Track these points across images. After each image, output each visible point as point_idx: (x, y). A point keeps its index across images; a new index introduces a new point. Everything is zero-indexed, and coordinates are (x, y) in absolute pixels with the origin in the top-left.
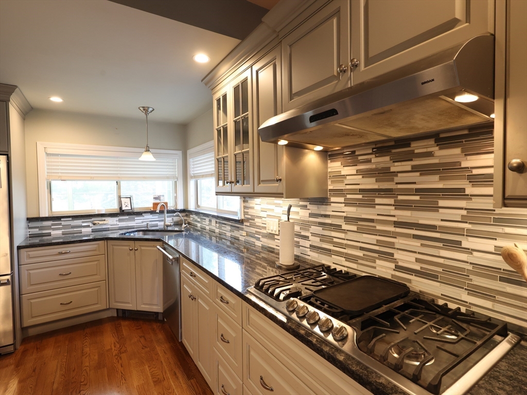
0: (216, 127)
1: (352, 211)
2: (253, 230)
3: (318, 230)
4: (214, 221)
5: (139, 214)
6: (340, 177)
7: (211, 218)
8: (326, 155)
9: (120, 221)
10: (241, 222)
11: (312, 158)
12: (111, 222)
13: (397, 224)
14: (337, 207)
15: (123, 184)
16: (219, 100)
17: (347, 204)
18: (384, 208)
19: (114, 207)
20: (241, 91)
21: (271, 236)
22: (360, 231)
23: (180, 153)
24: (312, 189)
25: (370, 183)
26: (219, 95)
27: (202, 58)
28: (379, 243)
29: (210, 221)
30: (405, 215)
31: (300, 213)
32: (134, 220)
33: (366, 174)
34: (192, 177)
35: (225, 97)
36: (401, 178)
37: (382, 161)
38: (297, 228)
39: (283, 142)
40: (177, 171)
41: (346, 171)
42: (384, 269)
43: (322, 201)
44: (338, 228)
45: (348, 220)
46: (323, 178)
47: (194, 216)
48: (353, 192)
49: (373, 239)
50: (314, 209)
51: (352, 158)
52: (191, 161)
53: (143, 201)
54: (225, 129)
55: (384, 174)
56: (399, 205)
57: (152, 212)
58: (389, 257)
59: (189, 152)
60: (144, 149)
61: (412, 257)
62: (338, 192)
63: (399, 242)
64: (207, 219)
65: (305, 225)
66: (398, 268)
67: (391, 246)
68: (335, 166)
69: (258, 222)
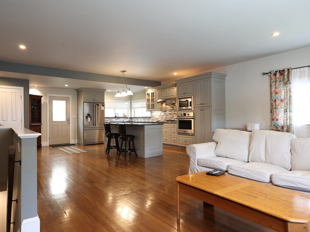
0: (147, 98)
1: (169, 113)
2: (153, 119)
3: (165, 116)
4: (142, 119)
5: (120, 118)
6: (168, 108)
7: (141, 118)
8: (166, 105)
9: (116, 119)
10: (150, 117)
11: (164, 105)
12: (114, 120)
13: (174, 114)
14: (168, 112)
15: (116, 110)
16: (147, 94)
17: (169, 111)
18: (173, 112)
19: (114, 116)
20: (153, 94)
21: (157, 119)
22: (170, 115)
23: (130, 101)
24: (164, 110)
25: (171, 109)
26: (148, 93)
27: (146, 88)
28: (172, 116)
29: (141, 119)
30: (175, 112)
31: (162, 114)
32: (119, 120)
33: (170, 107)
34: (133, 108)
35: (149, 93)
36: (174, 108)
37: (172, 106)
38: (162, 117)
39: (160, 103)
40: (129, 107)
41: (169, 107)
42: (173, 119)
43: (165, 111)
44: (168, 115)
45: (169, 114)
46: (166, 108)
47: (134, 119)
48: (169, 110)
49: (171, 116)
50: (164, 113)
51: (169, 105)
52: (133, 104)
53: (121, 115)
54: (149, 99)
55: (173, 107)
56: (174, 111)
57: (123, 118)
58: (173, 118)
59: (132, 101)
60: (125, 101)
61: (175, 117)
62: (168, 110)
63: (174, 116)
64: (140, 119)
65: (163, 116)
66: (174, 119)
67: (173, 116)
68: (167, 106)
69: (154, 117)
